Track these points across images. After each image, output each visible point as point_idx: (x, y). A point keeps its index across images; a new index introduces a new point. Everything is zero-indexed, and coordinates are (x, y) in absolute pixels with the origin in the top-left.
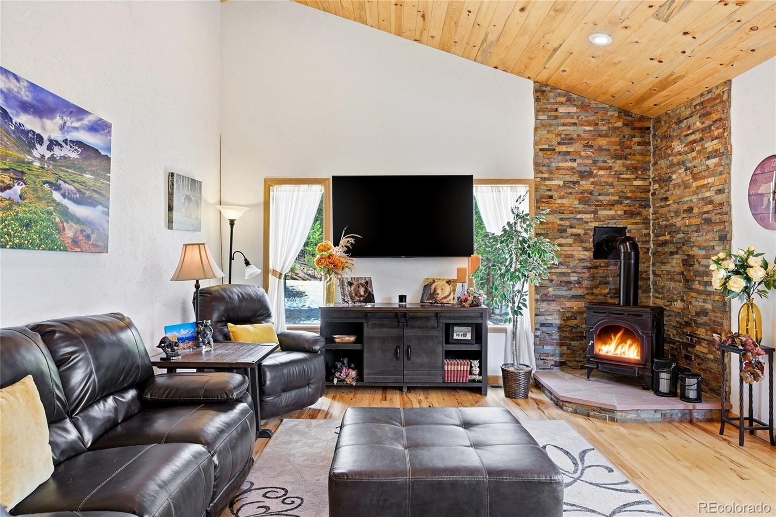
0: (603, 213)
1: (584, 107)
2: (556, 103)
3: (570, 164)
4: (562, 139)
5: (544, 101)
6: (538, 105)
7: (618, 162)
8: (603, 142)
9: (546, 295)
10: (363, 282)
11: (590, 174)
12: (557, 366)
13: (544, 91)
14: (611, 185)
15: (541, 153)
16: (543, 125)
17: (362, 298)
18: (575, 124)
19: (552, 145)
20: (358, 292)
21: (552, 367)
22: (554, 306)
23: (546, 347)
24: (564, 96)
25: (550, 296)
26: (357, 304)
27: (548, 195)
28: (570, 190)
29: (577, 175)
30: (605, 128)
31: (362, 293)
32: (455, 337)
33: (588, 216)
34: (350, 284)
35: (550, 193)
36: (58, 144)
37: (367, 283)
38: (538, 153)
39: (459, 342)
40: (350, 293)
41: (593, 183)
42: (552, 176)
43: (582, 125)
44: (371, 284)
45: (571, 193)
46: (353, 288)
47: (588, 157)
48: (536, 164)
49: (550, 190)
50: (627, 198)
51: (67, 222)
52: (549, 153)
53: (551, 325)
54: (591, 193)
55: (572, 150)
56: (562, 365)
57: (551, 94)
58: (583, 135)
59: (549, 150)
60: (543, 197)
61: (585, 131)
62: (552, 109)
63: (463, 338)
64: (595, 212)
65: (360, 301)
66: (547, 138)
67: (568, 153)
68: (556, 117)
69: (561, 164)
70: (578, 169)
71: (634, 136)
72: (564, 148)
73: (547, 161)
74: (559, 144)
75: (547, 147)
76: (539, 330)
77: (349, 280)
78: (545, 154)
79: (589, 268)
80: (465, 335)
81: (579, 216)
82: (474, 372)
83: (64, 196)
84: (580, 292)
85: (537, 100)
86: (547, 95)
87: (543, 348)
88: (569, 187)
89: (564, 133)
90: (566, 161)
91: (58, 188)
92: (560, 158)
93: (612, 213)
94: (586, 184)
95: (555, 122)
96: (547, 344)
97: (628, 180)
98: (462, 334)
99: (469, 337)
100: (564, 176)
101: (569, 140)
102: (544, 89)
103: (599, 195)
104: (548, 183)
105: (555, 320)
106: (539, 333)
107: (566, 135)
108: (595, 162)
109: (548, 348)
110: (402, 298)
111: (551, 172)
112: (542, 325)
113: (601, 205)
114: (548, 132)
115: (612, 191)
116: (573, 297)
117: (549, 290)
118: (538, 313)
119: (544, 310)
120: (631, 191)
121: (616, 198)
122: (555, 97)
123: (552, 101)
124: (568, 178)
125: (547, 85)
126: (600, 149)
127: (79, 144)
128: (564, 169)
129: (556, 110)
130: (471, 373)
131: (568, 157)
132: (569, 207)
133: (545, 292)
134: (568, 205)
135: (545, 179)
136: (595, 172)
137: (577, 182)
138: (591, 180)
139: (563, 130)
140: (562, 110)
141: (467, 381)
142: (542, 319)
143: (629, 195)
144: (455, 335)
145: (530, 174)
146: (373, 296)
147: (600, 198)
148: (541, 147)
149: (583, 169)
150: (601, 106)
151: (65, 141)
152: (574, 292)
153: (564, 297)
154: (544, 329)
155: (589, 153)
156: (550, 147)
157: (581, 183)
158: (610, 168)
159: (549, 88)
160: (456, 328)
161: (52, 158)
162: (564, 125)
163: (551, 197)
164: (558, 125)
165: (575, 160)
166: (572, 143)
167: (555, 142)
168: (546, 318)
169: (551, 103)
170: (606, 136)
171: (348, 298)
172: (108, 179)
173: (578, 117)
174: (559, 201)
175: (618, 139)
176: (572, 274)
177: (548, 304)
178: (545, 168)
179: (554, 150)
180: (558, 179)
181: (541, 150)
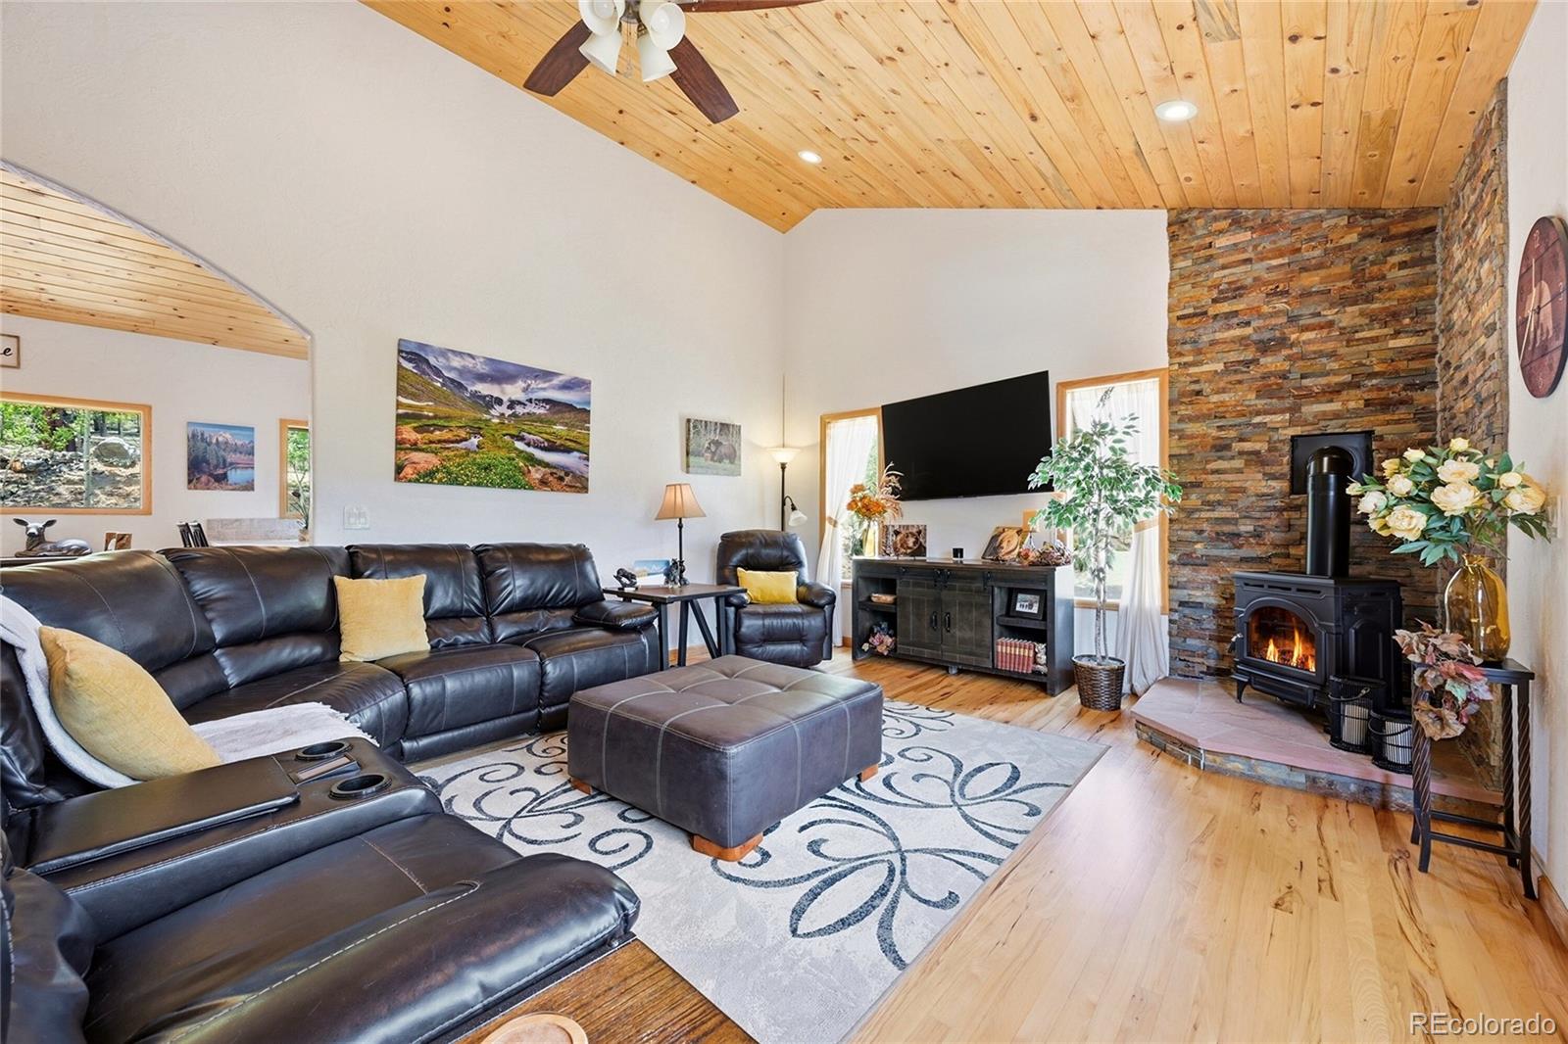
0: (1311, 409)
1: (1267, 227)
2: (1210, 234)
3: (1238, 332)
4: (1221, 292)
5: (1184, 237)
6: (1174, 246)
7: (1349, 309)
8: (1312, 280)
9: (1189, 555)
10: (915, 531)
11: (1283, 342)
12: (1211, 675)
13: (1186, 221)
14: (1333, 355)
15: (1179, 324)
16: (1182, 277)
17: (909, 551)
18: (1248, 261)
19: (1203, 306)
20: (905, 542)
21: (1201, 675)
22: (1204, 574)
23: (1189, 641)
24: (1225, 218)
25: (1197, 557)
26: (902, 558)
27: (1193, 390)
28: (1239, 377)
29: (1253, 349)
30: (1317, 253)
31: (911, 544)
32: (1018, 608)
33: (1278, 418)
34: (897, 533)
35: (1197, 387)
36: (520, 403)
37: (919, 532)
38: (1175, 324)
39: (1022, 615)
40: (895, 543)
41: (1288, 358)
42: (1201, 357)
43: (1262, 260)
44: (925, 534)
45: (1240, 382)
46: (899, 538)
47: (1276, 314)
48: (1171, 343)
49: (1197, 382)
50: (1372, 375)
51: (533, 466)
52: (1195, 320)
53: (1199, 605)
54: (1284, 376)
55: (1242, 307)
56: (1220, 674)
57: (1200, 222)
58: (1266, 276)
59: (1195, 315)
60: (1182, 394)
61: (1269, 269)
62: (1201, 246)
63: (1027, 610)
64: (1294, 410)
65: (906, 554)
66: (1191, 297)
67: (1235, 313)
68: (1209, 259)
69: (1219, 336)
70: (1255, 337)
71: (1392, 253)
72: (1225, 307)
73: (1192, 334)
74: (1215, 301)
75: (1191, 311)
76: (1176, 611)
77: (896, 528)
78: (1189, 323)
79: (1280, 510)
80: (1031, 606)
81: (1257, 420)
82: (1038, 660)
83: (528, 445)
84: (1258, 552)
85: (1173, 237)
86: (1190, 226)
87: (1185, 641)
88: (1236, 371)
89: (1226, 280)
90: (1230, 327)
91: (522, 439)
92: (1217, 325)
93: (1336, 406)
94: (1273, 362)
95: (1207, 266)
96: (1191, 636)
97: (1374, 340)
98: (1027, 605)
99: (1035, 610)
100: (1225, 355)
101: (1237, 290)
102: (1186, 216)
103: (1303, 377)
104: (1192, 370)
105: (1209, 597)
106: (1176, 616)
107: (1229, 283)
108: (1292, 319)
109: (1193, 643)
110: (958, 552)
111: (1199, 352)
112: (1182, 604)
113: (1310, 396)
114: (1194, 286)
115: (1335, 366)
116: (1244, 560)
117: (1196, 546)
118: (1175, 584)
119: (1185, 579)
120: (1383, 361)
121: (1347, 378)
122: (1205, 226)
123: (1199, 233)
124: (1233, 357)
125: (1190, 209)
126: (1306, 294)
127: (547, 401)
128: (1225, 342)
129: (1210, 245)
130: (1035, 662)
131: (1236, 321)
132: (1236, 406)
133: (1189, 550)
134: (1233, 403)
135: (1186, 365)
136: (1293, 337)
137: (1255, 361)
138: (1285, 352)
139: (1225, 277)
140: (1222, 242)
141: (1030, 672)
142: (1183, 595)
143: (1377, 369)
144: (1018, 605)
145: (1163, 360)
146: (925, 548)
147: (1306, 382)
148: (1180, 313)
149: (1267, 335)
150: (1307, 215)
151: (530, 401)
152: (1245, 552)
153: (1226, 560)
154: (1187, 611)
155: (1280, 305)
156: (1198, 311)
157: (1262, 361)
158: (1330, 324)
159: (1195, 214)
160: (1020, 596)
161: (514, 415)
162: (1224, 267)
163: (1199, 393)
164: (1213, 271)
165: (1248, 324)
166: (1241, 296)
167: (1206, 300)
168: (1190, 592)
169: (1197, 238)
170: (1320, 266)
171: (890, 550)
172: (588, 429)
173: (1255, 247)
174: (1215, 398)
175: (1348, 268)
176: (1241, 521)
177: (1194, 570)
178: (1188, 347)
179: (1206, 313)
180: (1212, 360)
181: (1179, 318)
